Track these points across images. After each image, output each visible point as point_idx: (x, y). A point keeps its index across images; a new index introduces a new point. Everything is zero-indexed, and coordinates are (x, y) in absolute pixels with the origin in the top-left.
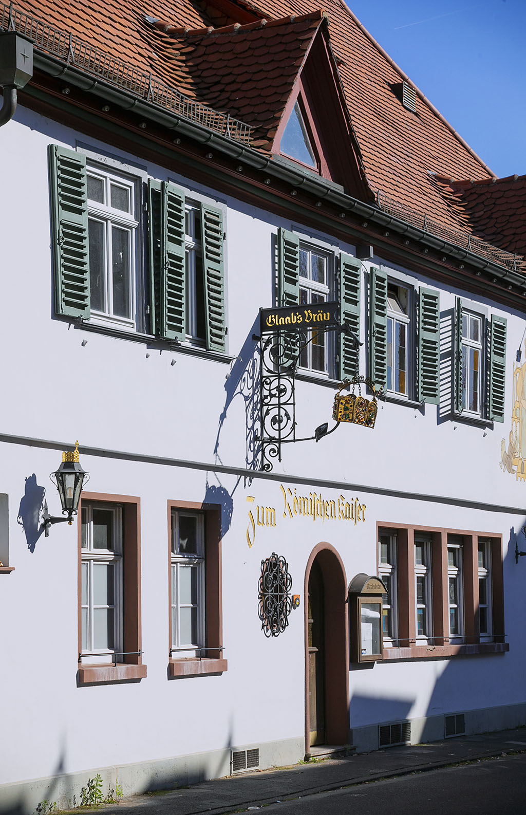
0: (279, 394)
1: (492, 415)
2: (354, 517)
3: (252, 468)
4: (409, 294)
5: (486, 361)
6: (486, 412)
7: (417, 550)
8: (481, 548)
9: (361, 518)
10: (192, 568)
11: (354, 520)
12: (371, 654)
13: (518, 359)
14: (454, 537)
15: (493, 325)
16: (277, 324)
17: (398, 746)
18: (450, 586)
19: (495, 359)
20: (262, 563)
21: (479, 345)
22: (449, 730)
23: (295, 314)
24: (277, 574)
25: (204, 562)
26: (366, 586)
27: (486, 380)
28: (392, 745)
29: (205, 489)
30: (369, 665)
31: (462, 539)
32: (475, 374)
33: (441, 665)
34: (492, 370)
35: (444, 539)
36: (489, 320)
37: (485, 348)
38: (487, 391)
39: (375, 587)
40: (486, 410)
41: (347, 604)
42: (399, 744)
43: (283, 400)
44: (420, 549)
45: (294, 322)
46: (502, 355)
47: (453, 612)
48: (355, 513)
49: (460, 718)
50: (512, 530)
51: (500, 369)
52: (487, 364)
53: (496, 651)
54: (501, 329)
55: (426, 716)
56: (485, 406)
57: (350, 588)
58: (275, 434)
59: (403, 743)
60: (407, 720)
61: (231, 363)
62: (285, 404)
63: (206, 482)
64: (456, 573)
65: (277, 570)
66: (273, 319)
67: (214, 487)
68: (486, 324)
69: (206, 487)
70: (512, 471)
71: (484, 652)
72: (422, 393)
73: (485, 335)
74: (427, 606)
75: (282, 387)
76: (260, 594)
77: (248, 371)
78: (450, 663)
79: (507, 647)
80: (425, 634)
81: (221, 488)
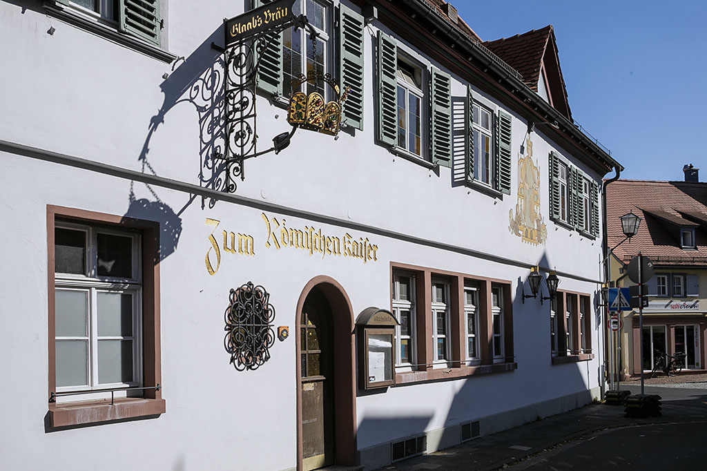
0: (242, 108)
1: (500, 188)
2: (363, 255)
3: (210, 187)
4: (422, 72)
5: (496, 146)
6: (496, 186)
7: (437, 291)
8: (495, 291)
9: (372, 256)
10: (122, 295)
11: (364, 258)
12: (384, 380)
13: (522, 152)
14: (469, 281)
15: (500, 119)
16: (240, 32)
17: (413, 457)
18: (469, 320)
19: (502, 144)
20: (231, 293)
21: (489, 133)
22: (465, 436)
23: (256, 18)
24: (252, 305)
25: (141, 289)
26: (373, 317)
27: (496, 161)
28: (407, 457)
29: (129, 201)
30: (382, 390)
31: (479, 284)
32: (487, 155)
33: (459, 383)
34: (500, 153)
35: (461, 282)
36: (497, 115)
37: (494, 136)
38: (496, 169)
39: (385, 319)
40: (496, 184)
41: (354, 336)
42: (414, 455)
43: (245, 113)
44: (440, 290)
45: (254, 27)
46: (508, 143)
47: (472, 340)
48: (365, 252)
49: (476, 424)
50: (519, 279)
51: (507, 154)
52: (496, 150)
53: (507, 369)
54: (507, 123)
55: (444, 427)
56: (495, 181)
57: (358, 320)
58: (238, 151)
59: (420, 454)
60: (425, 433)
62: (248, 116)
63: (130, 193)
64: (474, 310)
65: (252, 300)
66: (237, 29)
67: (145, 201)
68: (495, 118)
69: (130, 199)
70: (519, 235)
71: (497, 370)
72: (435, 156)
73: (494, 126)
74: (447, 336)
75: (245, 100)
76: (228, 325)
77: (204, 80)
78: (467, 382)
79: (516, 366)
80: (445, 359)
81: (159, 204)
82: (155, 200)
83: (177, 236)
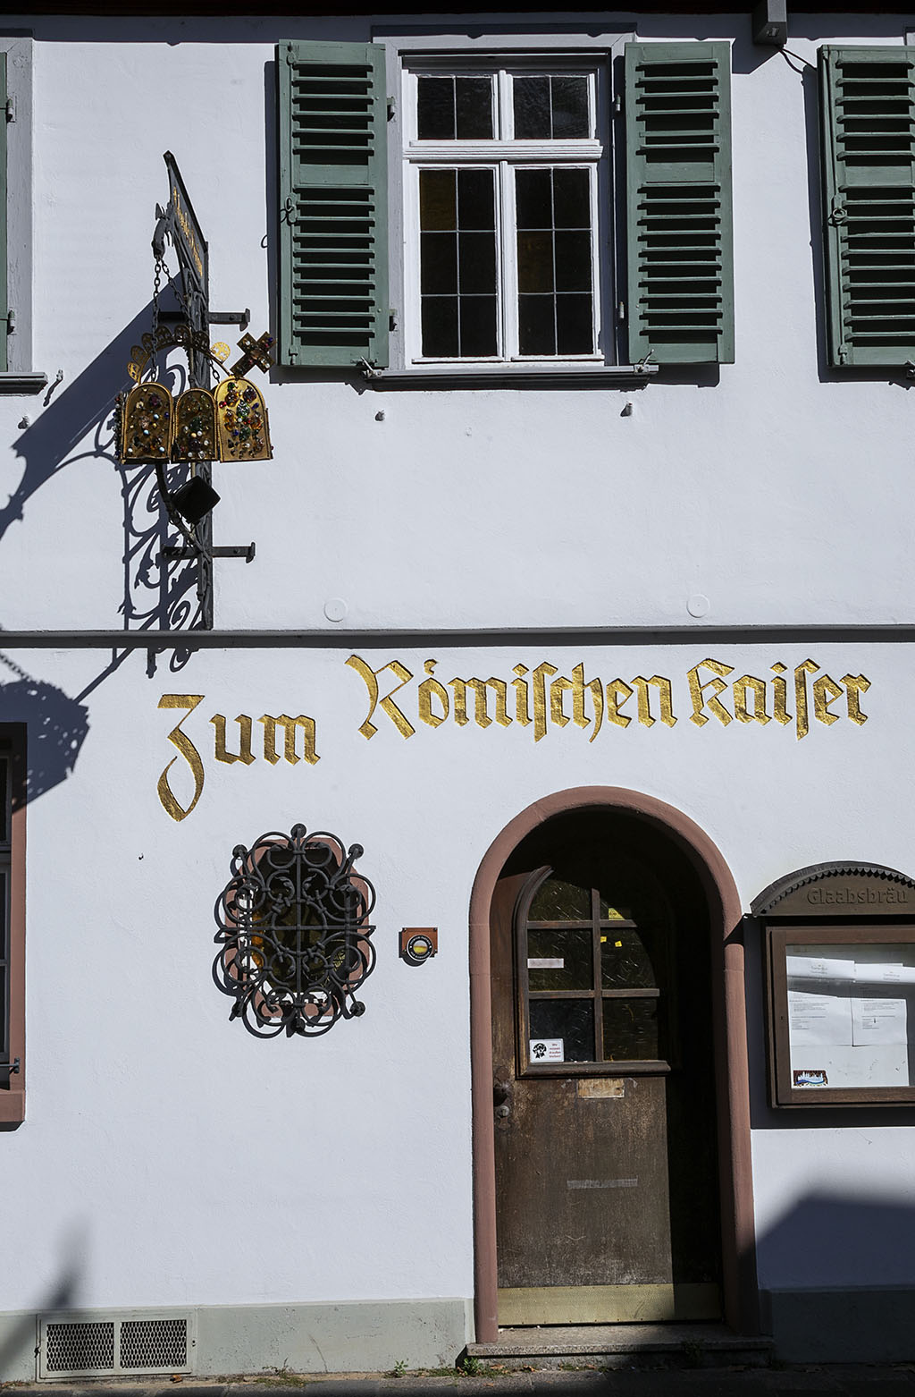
2: (792, 711)
3: (156, 626)
9: (841, 711)
20: (236, 855)
24: (293, 879)
41: (734, 946)
61: (44, 393)
76: (223, 928)
81: (26, 684)
82: (16, 678)
83: (74, 744)
